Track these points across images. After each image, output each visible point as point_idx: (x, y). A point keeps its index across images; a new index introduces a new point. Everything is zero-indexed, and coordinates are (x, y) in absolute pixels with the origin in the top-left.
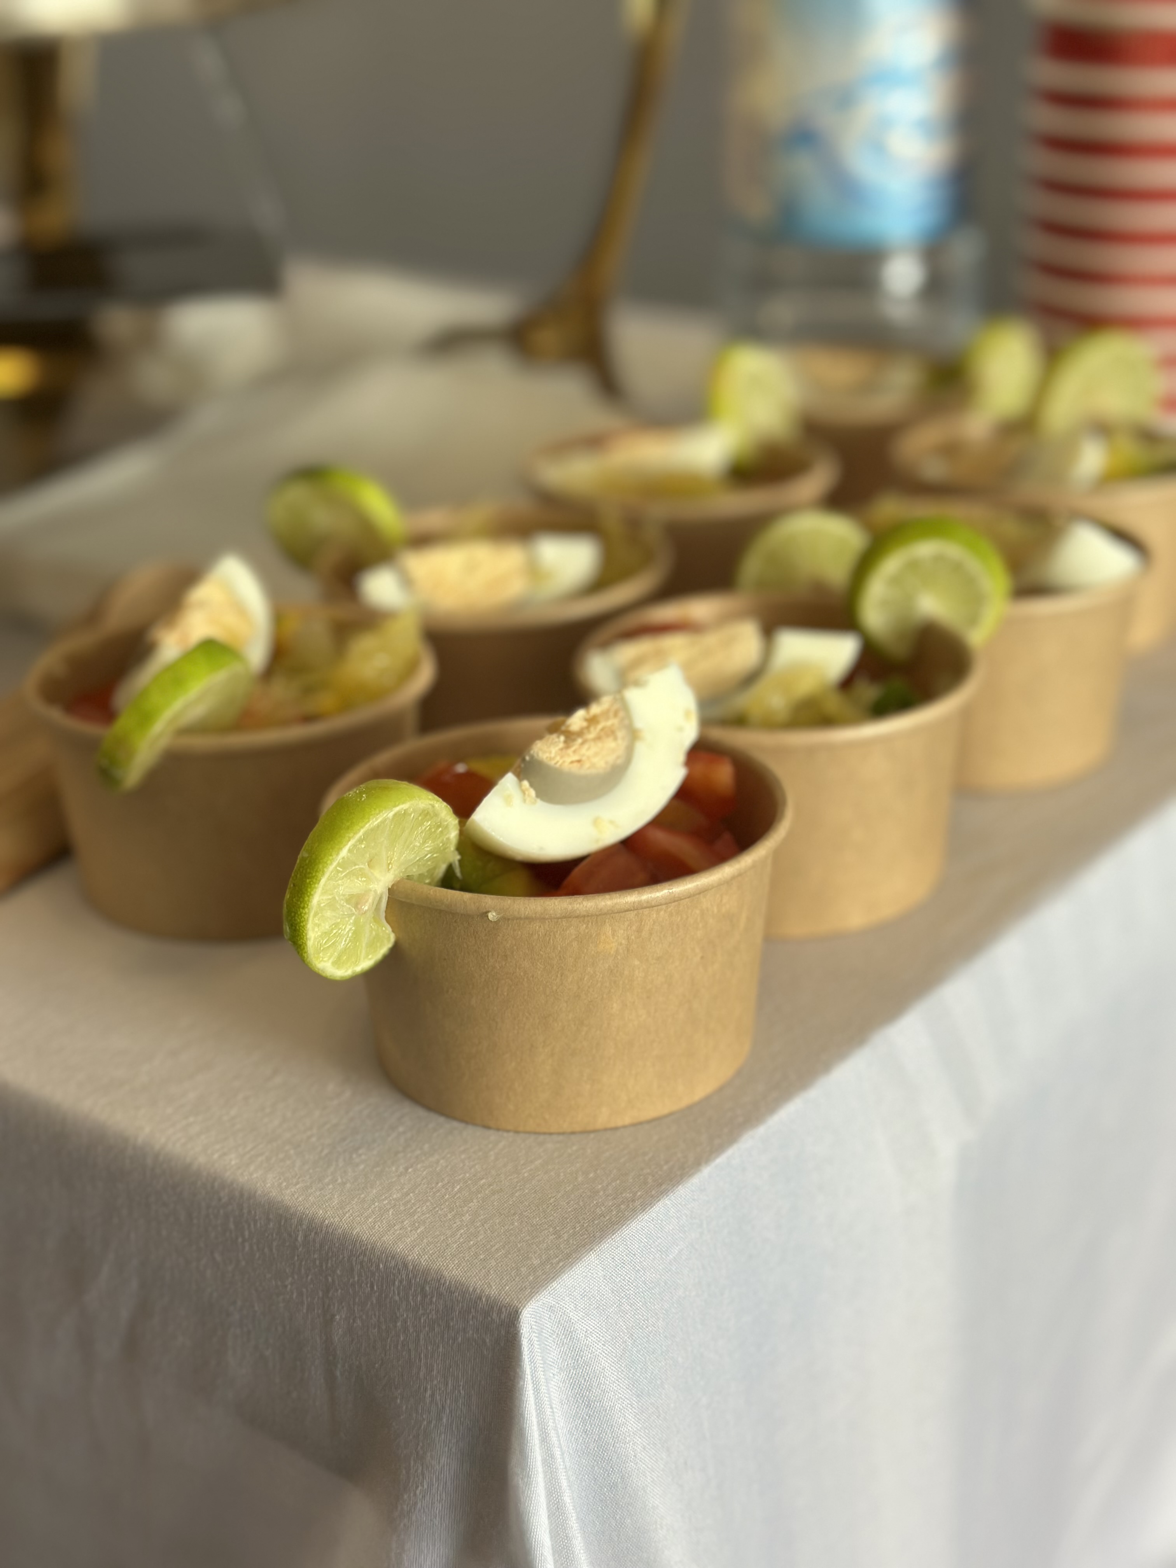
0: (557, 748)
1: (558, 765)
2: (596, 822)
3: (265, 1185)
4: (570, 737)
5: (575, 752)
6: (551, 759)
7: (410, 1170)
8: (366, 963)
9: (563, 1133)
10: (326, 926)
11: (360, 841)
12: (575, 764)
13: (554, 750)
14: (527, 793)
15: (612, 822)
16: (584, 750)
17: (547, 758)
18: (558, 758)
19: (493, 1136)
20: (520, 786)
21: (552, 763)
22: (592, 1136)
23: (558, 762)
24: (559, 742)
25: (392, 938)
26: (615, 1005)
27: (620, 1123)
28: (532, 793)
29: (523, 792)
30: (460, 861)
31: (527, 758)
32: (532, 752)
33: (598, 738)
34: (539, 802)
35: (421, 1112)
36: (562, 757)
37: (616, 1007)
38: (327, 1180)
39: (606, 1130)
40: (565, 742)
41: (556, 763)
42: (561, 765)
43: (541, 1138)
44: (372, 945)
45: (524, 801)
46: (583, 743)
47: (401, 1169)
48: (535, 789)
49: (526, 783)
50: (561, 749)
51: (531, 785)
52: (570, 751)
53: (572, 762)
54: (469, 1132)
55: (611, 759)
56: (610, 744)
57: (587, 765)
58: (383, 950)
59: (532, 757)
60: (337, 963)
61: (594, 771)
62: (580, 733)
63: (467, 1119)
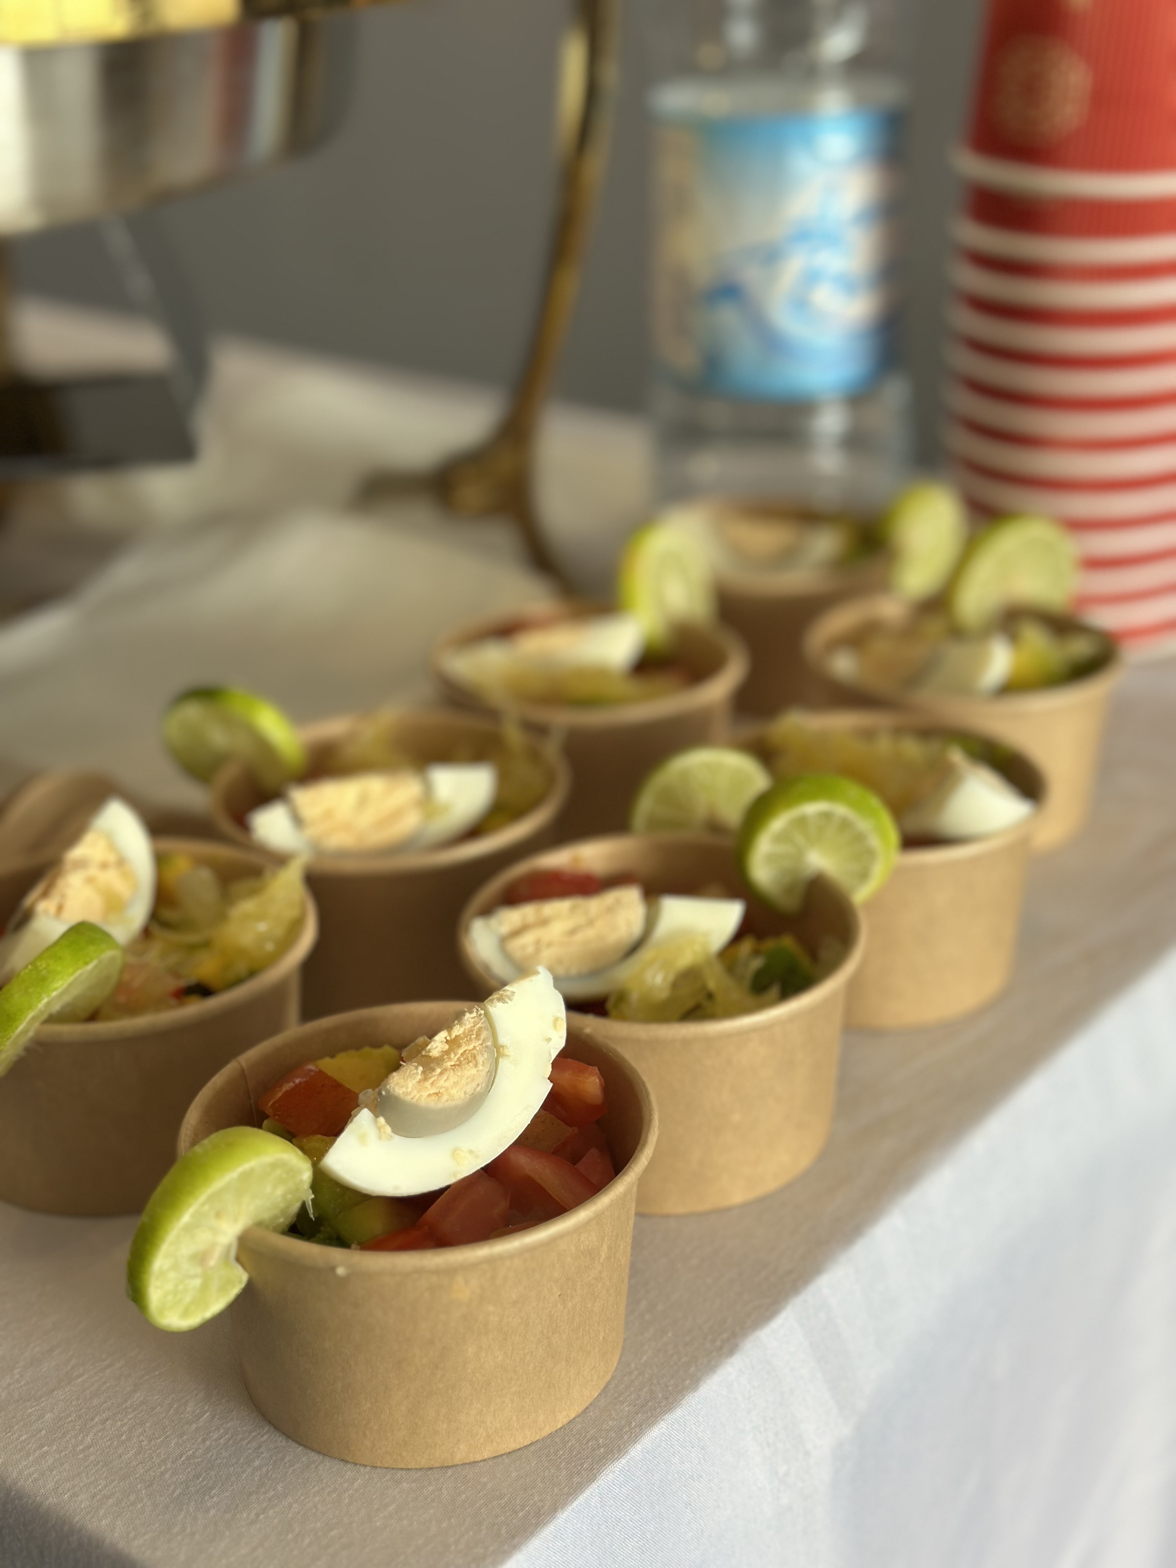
0: (414, 1082)
1: (414, 1100)
2: (455, 1153)
3: (113, 1534)
4: (429, 1064)
5: (432, 1084)
6: (407, 1094)
7: (262, 1516)
8: (216, 1305)
9: (421, 1469)
10: (169, 1287)
11: (203, 1204)
12: (433, 1098)
13: (411, 1084)
14: (382, 1130)
15: (471, 1152)
16: (442, 1082)
17: (404, 1092)
18: (415, 1092)
19: (349, 1471)
20: (376, 1122)
21: (408, 1098)
22: (450, 1472)
23: (415, 1096)
24: (417, 1073)
25: (244, 1277)
26: (470, 1350)
27: (478, 1457)
28: (388, 1129)
29: (379, 1129)
30: (313, 1200)
31: (384, 1093)
32: (388, 1087)
33: (458, 1065)
34: (397, 1138)
35: (280, 1441)
36: (419, 1092)
37: (471, 1350)
38: (175, 1530)
39: (464, 1464)
40: (423, 1072)
41: (412, 1099)
42: (417, 1100)
43: (399, 1474)
44: (223, 1289)
45: (380, 1138)
46: (441, 1073)
47: (252, 1516)
48: (390, 1126)
49: (382, 1120)
50: (419, 1082)
51: (388, 1121)
52: (428, 1084)
53: (430, 1095)
54: (326, 1468)
55: (470, 1089)
56: (470, 1071)
57: (445, 1097)
58: (235, 1291)
59: (388, 1092)
60: (186, 1313)
61: (451, 1104)
62: (439, 1061)
63: (325, 1452)
